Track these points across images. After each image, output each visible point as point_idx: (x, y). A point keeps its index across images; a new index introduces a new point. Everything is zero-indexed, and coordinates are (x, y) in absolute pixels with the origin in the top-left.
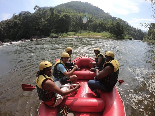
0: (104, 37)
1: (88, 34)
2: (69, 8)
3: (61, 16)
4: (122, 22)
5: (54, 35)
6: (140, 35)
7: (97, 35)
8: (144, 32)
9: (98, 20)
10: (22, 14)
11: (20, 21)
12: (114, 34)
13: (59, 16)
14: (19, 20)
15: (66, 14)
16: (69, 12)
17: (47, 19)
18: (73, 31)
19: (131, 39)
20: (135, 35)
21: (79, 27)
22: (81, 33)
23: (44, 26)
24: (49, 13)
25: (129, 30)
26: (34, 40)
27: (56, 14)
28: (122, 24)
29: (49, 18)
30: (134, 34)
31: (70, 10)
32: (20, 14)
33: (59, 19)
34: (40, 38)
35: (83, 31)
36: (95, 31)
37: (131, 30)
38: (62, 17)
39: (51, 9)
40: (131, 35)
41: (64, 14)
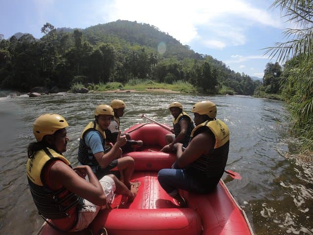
0: (179, 92)
1: (148, 87)
2: (113, 34)
3: (94, 49)
4: (213, 62)
5: (80, 86)
6: (248, 85)
7: (165, 87)
8: (254, 80)
9: (167, 59)
10: (17, 39)
11: (11, 52)
12: (199, 85)
13: (91, 48)
14: (9, 50)
15: (105, 44)
16: (112, 43)
17: (67, 54)
18: (117, 80)
19: (231, 94)
20: (238, 87)
21: (130, 73)
22: (134, 84)
23: (59, 67)
24: (71, 42)
25: (226, 77)
26: (36, 96)
27: (85, 44)
28: (213, 66)
29: (71, 51)
30: (237, 85)
31: (114, 37)
32: (13, 38)
33: (91, 54)
34: (51, 93)
35: (138, 81)
36: (161, 80)
37: (231, 77)
38: (97, 51)
39: (77, 33)
40: (232, 87)
41: (102, 44)
